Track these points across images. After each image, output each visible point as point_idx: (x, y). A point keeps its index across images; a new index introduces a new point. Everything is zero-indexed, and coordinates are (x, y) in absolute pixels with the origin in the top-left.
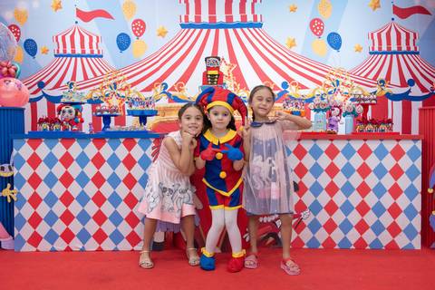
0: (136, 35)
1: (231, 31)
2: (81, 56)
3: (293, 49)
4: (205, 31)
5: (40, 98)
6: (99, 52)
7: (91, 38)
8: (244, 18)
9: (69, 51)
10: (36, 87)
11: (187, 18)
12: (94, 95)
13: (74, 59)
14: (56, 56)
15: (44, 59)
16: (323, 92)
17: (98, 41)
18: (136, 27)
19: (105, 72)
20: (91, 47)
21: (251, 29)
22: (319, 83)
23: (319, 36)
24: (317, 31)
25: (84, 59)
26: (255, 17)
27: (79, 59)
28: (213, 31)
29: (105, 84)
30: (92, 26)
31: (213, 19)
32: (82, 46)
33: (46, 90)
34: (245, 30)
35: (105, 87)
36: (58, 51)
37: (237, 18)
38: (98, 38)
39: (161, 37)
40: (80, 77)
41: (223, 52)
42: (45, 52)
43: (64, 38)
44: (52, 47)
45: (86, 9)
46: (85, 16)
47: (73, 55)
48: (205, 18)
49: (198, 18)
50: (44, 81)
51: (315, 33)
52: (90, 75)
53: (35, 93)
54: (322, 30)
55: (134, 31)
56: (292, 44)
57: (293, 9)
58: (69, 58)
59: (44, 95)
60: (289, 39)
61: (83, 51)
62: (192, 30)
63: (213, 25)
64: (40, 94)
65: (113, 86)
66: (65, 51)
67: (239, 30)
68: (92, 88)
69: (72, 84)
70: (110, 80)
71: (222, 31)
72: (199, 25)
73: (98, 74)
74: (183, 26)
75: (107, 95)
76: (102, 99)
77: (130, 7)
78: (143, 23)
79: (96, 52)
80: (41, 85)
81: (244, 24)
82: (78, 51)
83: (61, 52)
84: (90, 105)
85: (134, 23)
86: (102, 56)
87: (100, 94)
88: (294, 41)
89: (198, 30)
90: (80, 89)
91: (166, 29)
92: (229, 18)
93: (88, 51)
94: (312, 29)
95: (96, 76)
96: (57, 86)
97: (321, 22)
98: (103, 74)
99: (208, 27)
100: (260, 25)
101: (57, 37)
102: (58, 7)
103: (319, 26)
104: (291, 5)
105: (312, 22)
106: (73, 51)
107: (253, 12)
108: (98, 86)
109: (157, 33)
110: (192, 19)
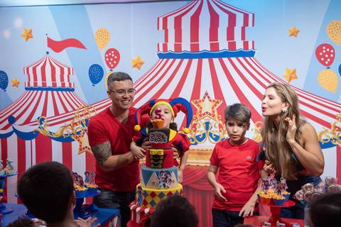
0: (109, 66)
1: (216, 61)
2: (52, 90)
3: (293, 83)
4: (186, 61)
5: (10, 134)
6: (70, 84)
7: (62, 70)
8: (232, 45)
9: (40, 84)
10: (7, 122)
11: (165, 46)
12: (65, 132)
13: (44, 92)
14: (27, 89)
15: (14, 93)
16: (332, 136)
17: (69, 73)
18: (110, 57)
19: (76, 108)
20: (62, 79)
21: (241, 59)
22: (327, 125)
23: (328, 66)
24: (326, 59)
25: (55, 92)
26: (246, 44)
27: (50, 92)
28: (195, 62)
29: (76, 121)
30: (64, 57)
31: (195, 47)
32: (53, 78)
33: (16, 125)
34: (234, 59)
35: (76, 124)
36: (29, 83)
37: (223, 45)
38: (69, 69)
39: (136, 68)
40: (51, 112)
41: (207, 85)
42: (16, 85)
43: (34, 69)
44: (23, 79)
45: (57, 38)
46: (56, 46)
47: (44, 88)
48: (186, 46)
49: (178, 47)
50: (15, 116)
51: (323, 63)
52: (61, 110)
53: (5, 128)
54: (332, 59)
55: (107, 62)
56: (293, 75)
57: (294, 34)
58: (40, 92)
59: (15, 130)
60: (288, 71)
61: (54, 84)
62: (171, 60)
63: (195, 54)
64: (10, 129)
65: (84, 123)
66: (35, 84)
67: (225, 60)
68: (63, 124)
69: (43, 119)
70: (82, 115)
71: (205, 62)
72: (178, 55)
73: (70, 109)
74: (161, 56)
75: (78, 133)
76: (73, 137)
77: (104, 34)
78: (117, 53)
79: (67, 85)
80: (12, 120)
81: (232, 53)
82: (49, 84)
83: (32, 85)
84: (61, 143)
85: (108, 52)
86: (73, 90)
87: (71, 131)
88: (294, 72)
89: (178, 61)
90: (51, 125)
91: (142, 59)
92: (215, 46)
93: (59, 85)
94: (319, 57)
95: (67, 111)
96: (27, 122)
97: (331, 48)
98: (74, 110)
99: (189, 56)
100: (252, 54)
101: (28, 69)
102: (29, 36)
103: (329, 53)
104: (292, 29)
105: (319, 49)
106: (44, 84)
107: (243, 38)
108: (69, 123)
109: (132, 64)
110: (171, 48)
